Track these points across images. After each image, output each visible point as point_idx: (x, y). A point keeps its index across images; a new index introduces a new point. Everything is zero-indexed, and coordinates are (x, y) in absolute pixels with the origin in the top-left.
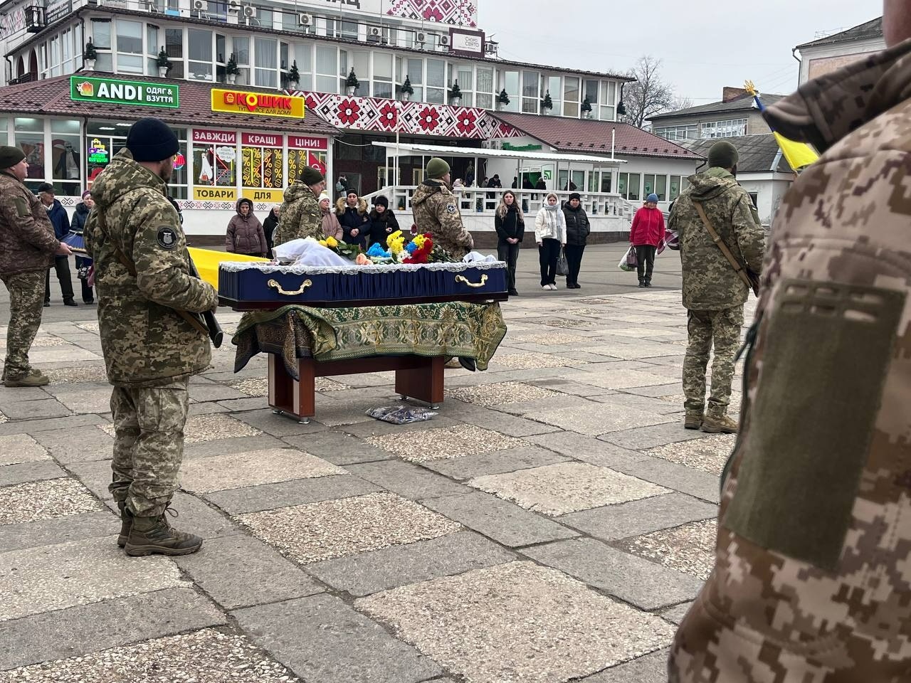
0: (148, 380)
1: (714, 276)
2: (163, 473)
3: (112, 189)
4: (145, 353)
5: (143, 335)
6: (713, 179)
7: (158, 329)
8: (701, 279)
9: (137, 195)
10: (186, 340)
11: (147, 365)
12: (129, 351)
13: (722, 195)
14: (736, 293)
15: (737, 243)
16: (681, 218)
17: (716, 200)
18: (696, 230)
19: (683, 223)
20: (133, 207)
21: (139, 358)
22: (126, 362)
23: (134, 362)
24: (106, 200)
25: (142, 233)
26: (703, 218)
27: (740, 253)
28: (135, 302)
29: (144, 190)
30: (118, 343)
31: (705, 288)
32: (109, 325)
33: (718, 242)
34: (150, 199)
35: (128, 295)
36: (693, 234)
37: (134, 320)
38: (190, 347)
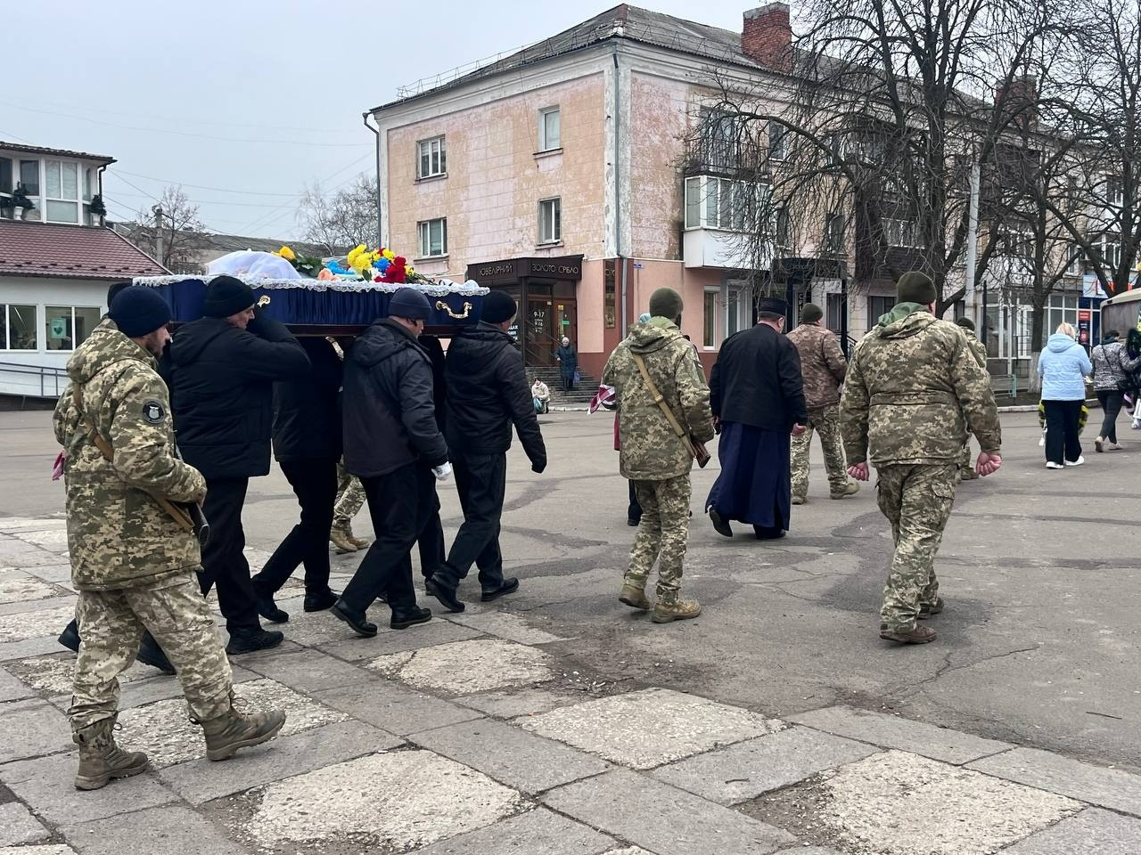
0: (127, 579)
1: (654, 441)
2: (208, 670)
3: (93, 361)
4: (122, 549)
5: (119, 528)
6: (656, 329)
7: (137, 520)
8: (641, 444)
9: (121, 367)
10: (171, 532)
11: (125, 563)
12: (104, 547)
13: (666, 348)
14: (679, 461)
15: (680, 404)
16: (618, 372)
17: (659, 353)
18: (636, 387)
19: (621, 379)
20: (117, 379)
21: (115, 555)
22: (100, 560)
23: (109, 560)
24: (86, 375)
25: (125, 407)
26: (644, 373)
27: (683, 415)
28: (110, 491)
29: (130, 362)
30: (89, 539)
31: (645, 454)
32: (79, 518)
33: (661, 401)
34: (137, 370)
35: (101, 483)
36: (633, 391)
37: (108, 511)
38: (176, 540)
